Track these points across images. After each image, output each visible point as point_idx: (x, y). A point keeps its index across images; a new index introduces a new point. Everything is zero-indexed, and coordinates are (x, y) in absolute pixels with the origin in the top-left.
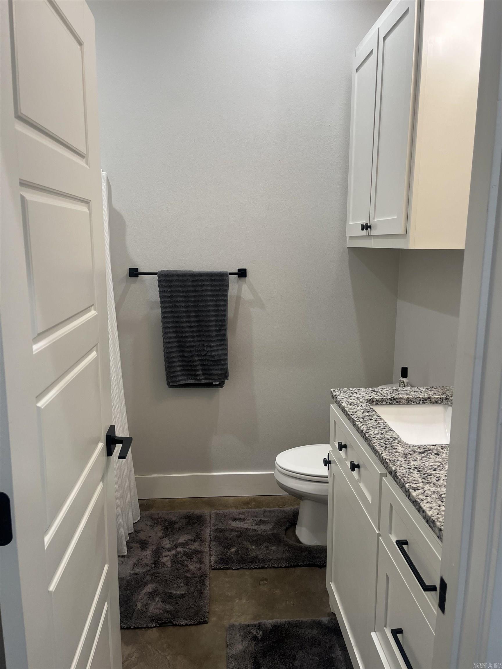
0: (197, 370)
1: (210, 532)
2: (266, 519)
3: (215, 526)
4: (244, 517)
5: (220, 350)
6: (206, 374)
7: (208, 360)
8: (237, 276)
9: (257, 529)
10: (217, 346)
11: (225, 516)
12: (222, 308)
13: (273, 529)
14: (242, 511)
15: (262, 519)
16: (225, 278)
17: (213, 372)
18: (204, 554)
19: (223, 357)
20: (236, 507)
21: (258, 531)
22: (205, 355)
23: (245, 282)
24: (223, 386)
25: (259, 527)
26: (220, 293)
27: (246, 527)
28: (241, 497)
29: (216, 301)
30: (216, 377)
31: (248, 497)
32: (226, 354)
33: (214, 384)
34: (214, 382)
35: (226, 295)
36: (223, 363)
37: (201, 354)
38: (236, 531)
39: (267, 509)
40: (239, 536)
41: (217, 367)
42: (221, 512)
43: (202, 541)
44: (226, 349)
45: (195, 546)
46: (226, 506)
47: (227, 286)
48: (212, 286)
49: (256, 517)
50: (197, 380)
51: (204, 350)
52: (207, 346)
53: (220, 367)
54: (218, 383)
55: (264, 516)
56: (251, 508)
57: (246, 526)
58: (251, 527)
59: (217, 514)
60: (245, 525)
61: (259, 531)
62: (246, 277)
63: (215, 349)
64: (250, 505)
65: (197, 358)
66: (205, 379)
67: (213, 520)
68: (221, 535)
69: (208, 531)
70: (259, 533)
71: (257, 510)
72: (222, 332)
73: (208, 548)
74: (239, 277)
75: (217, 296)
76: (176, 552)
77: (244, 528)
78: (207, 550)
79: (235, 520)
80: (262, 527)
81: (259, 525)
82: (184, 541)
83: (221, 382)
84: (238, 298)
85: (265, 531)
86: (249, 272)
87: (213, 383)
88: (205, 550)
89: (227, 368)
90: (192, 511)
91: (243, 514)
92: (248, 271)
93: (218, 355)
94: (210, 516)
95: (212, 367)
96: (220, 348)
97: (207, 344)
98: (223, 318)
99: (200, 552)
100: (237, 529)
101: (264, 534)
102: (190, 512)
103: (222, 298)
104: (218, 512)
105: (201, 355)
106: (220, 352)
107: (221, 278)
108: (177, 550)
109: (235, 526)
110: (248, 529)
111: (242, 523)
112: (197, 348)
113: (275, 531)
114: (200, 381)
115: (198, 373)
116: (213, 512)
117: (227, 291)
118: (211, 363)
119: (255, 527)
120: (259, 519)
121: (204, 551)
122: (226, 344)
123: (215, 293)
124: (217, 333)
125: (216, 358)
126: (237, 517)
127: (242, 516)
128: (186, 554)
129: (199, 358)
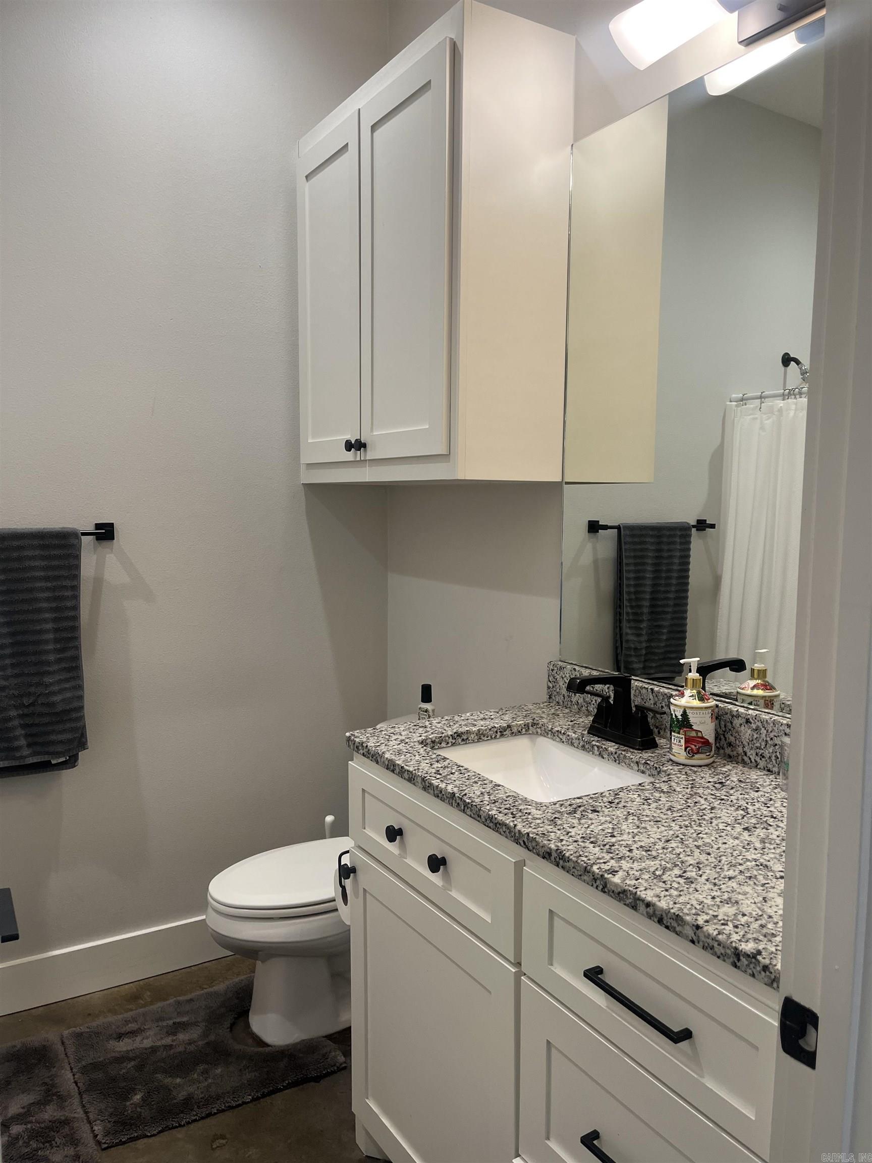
0: (16, 738)
1: (74, 1075)
2: (185, 1019)
3: (79, 1060)
4: (137, 1027)
5: (66, 689)
6: (35, 744)
7: (41, 715)
8: (95, 536)
9: (172, 1043)
10: (60, 681)
11: (97, 1034)
12: (69, 604)
13: (205, 1035)
14: (128, 1015)
15: (178, 1020)
16: (75, 542)
17: (53, 737)
18: (76, 1125)
19: (76, 704)
20: (113, 1012)
21: (177, 1046)
22: (32, 704)
23: (112, 551)
24: (76, 764)
25: (174, 1038)
26: (63, 573)
27: (149, 1046)
28: (116, 989)
29: (54, 589)
30: (60, 748)
31: (131, 984)
32: (81, 698)
33: (53, 762)
34: (53, 759)
35: (76, 577)
36: (74, 715)
37: (23, 703)
38: (130, 1059)
39: (181, 998)
40: (140, 1068)
41: (60, 727)
42: (83, 1029)
43: (62, 1099)
44: (80, 687)
45: (50, 1113)
46: (90, 1014)
47: (78, 557)
48: (43, 558)
49: (161, 1019)
50: (15, 758)
51: (30, 694)
52: (39, 684)
53: (68, 725)
54: (62, 759)
55: (179, 1014)
56: (144, 1006)
57: (147, 1043)
58: (159, 1043)
59: (79, 1035)
60: (145, 1041)
61: (179, 1046)
62: (113, 539)
63: (56, 688)
64: (142, 1000)
65: (13, 713)
66: (35, 754)
67: (71, 1050)
68: (100, 1075)
69: (70, 1075)
70: (181, 1049)
71: (160, 1004)
72: (69, 654)
73: (80, 1110)
74: (97, 539)
75: (57, 578)
76: (9, 1136)
77: (146, 1049)
78: (80, 1114)
79: (120, 1037)
80: (182, 1037)
81: (174, 1034)
82: (21, 1110)
83: (69, 757)
84: (98, 581)
85: (190, 1044)
86: (119, 530)
87: (50, 761)
88: (76, 1115)
89: (84, 726)
90: (18, 1043)
91: (134, 1020)
92: (117, 529)
93: (63, 700)
94: (63, 1043)
95: (50, 728)
96: (67, 686)
97: (36, 680)
98: (71, 624)
99: (66, 1122)
100: (131, 1055)
101: (192, 1048)
102: (15, 1046)
103: (68, 583)
104: (78, 1030)
105: (23, 706)
106: (68, 695)
107: (63, 542)
108: (10, 1134)
109: (125, 1049)
110: (154, 1050)
111: (138, 1039)
112: (12, 691)
113: (212, 1037)
114: (22, 761)
115: (17, 744)
116: (66, 1033)
117: (78, 567)
118: (46, 720)
119: (168, 1041)
120: (171, 1022)
121: (74, 1118)
122: (80, 677)
123: (50, 573)
124: (58, 656)
125: (59, 708)
126: (123, 1030)
127: (133, 1026)
128: (35, 1135)
129: (18, 713)
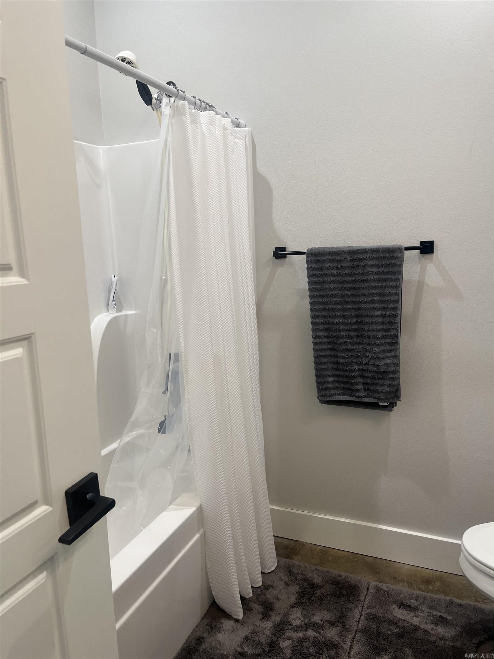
0: (356, 384)
1: (361, 616)
2: (449, 618)
3: (369, 607)
4: (416, 605)
5: (388, 357)
6: (368, 390)
7: (371, 371)
8: (420, 251)
9: (430, 631)
10: (384, 351)
11: (389, 595)
12: (393, 298)
13: (455, 639)
14: (416, 592)
15: (444, 616)
16: (397, 254)
17: (378, 388)
18: (340, 653)
19: (392, 368)
20: (409, 584)
21: (432, 635)
22: (367, 364)
23: (432, 261)
24: (393, 409)
25: (435, 628)
26: (390, 277)
27: (415, 624)
28: (420, 569)
29: (384, 288)
30: (382, 396)
31: (431, 571)
32: (397, 365)
33: (381, 404)
34: (382, 402)
35: (399, 280)
36: (391, 376)
37: (362, 362)
38: (398, 626)
39: (456, 600)
40: (399, 636)
41: (382, 382)
42: (384, 587)
43: (345, 629)
44: (397, 357)
45: (332, 634)
46: (395, 578)
47: (401, 266)
48: (378, 266)
49: (434, 608)
50: (355, 396)
51: (366, 357)
52: (370, 351)
53: (387, 382)
54: (385, 404)
55: (448, 612)
56: (432, 591)
57: (416, 621)
58: (422, 626)
59: (378, 589)
60: (415, 618)
61: (433, 636)
62: (433, 253)
63: (381, 355)
64: (432, 586)
65: (356, 367)
66: (368, 396)
67: (369, 597)
68: (373, 626)
69: (358, 614)
70: (433, 639)
71: (441, 597)
72: (392, 333)
73: (349, 643)
74: (421, 253)
75: (385, 280)
76: (304, 635)
77: (411, 625)
78: (347, 647)
79: (402, 605)
80: (441, 630)
81: (436, 624)
82: (320, 621)
83: (389, 403)
84: (421, 284)
85: (441, 639)
86: (438, 246)
87: (379, 403)
88: (344, 646)
89: (399, 385)
90: (344, 574)
91: (417, 598)
92: (435, 244)
93: (385, 364)
94: (368, 589)
95: (377, 381)
96: (389, 355)
97: (369, 348)
98: (393, 312)
99: (336, 647)
100: (400, 624)
101: (441, 643)
102: (341, 576)
103: (392, 284)
104: (381, 585)
105: (361, 364)
106: (388, 361)
107: (391, 255)
108: (306, 634)
109: (399, 616)
110: (416, 628)
111: (412, 614)
112: (356, 353)
113: (458, 644)
114: (360, 399)
115: (357, 387)
116: (373, 583)
117: (400, 273)
118: (374, 375)
119: (429, 627)
120: (439, 614)
121: (342, 647)
122: (397, 350)
123: (382, 277)
124: (384, 334)
125: (382, 369)
126: (405, 602)
127: (413, 603)
128: (316, 643)
129: (359, 368)
